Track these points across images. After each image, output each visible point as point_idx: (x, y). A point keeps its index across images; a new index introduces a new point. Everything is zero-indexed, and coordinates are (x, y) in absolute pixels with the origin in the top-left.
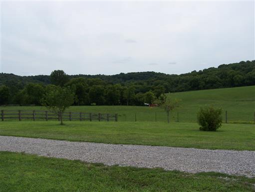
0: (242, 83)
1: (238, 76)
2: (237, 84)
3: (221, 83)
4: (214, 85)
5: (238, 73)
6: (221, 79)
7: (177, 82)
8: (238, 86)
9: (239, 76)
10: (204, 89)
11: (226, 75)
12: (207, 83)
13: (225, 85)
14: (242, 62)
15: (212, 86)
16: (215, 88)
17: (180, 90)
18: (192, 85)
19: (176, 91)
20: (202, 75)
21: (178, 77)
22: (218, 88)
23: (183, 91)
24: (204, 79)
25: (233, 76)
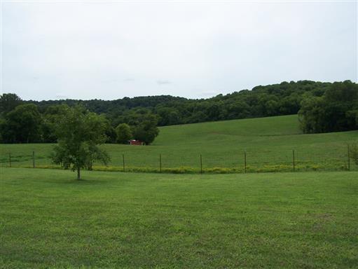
0: (277, 112)
1: (271, 103)
2: (269, 112)
3: (249, 111)
4: (241, 114)
5: (272, 98)
6: (251, 105)
7: (192, 110)
8: (271, 115)
9: (273, 101)
10: (226, 119)
11: (257, 101)
12: (230, 111)
13: (254, 115)
14: (284, 83)
15: (237, 115)
16: (241, 118)
17: (194, 120)
18: (210, 114)
19: (188, 123)
20: (227, 100)
21: (193, 103)
22: (244, 118)
23: (197, 122)
24: (228, 105)
25: (265, 101)
